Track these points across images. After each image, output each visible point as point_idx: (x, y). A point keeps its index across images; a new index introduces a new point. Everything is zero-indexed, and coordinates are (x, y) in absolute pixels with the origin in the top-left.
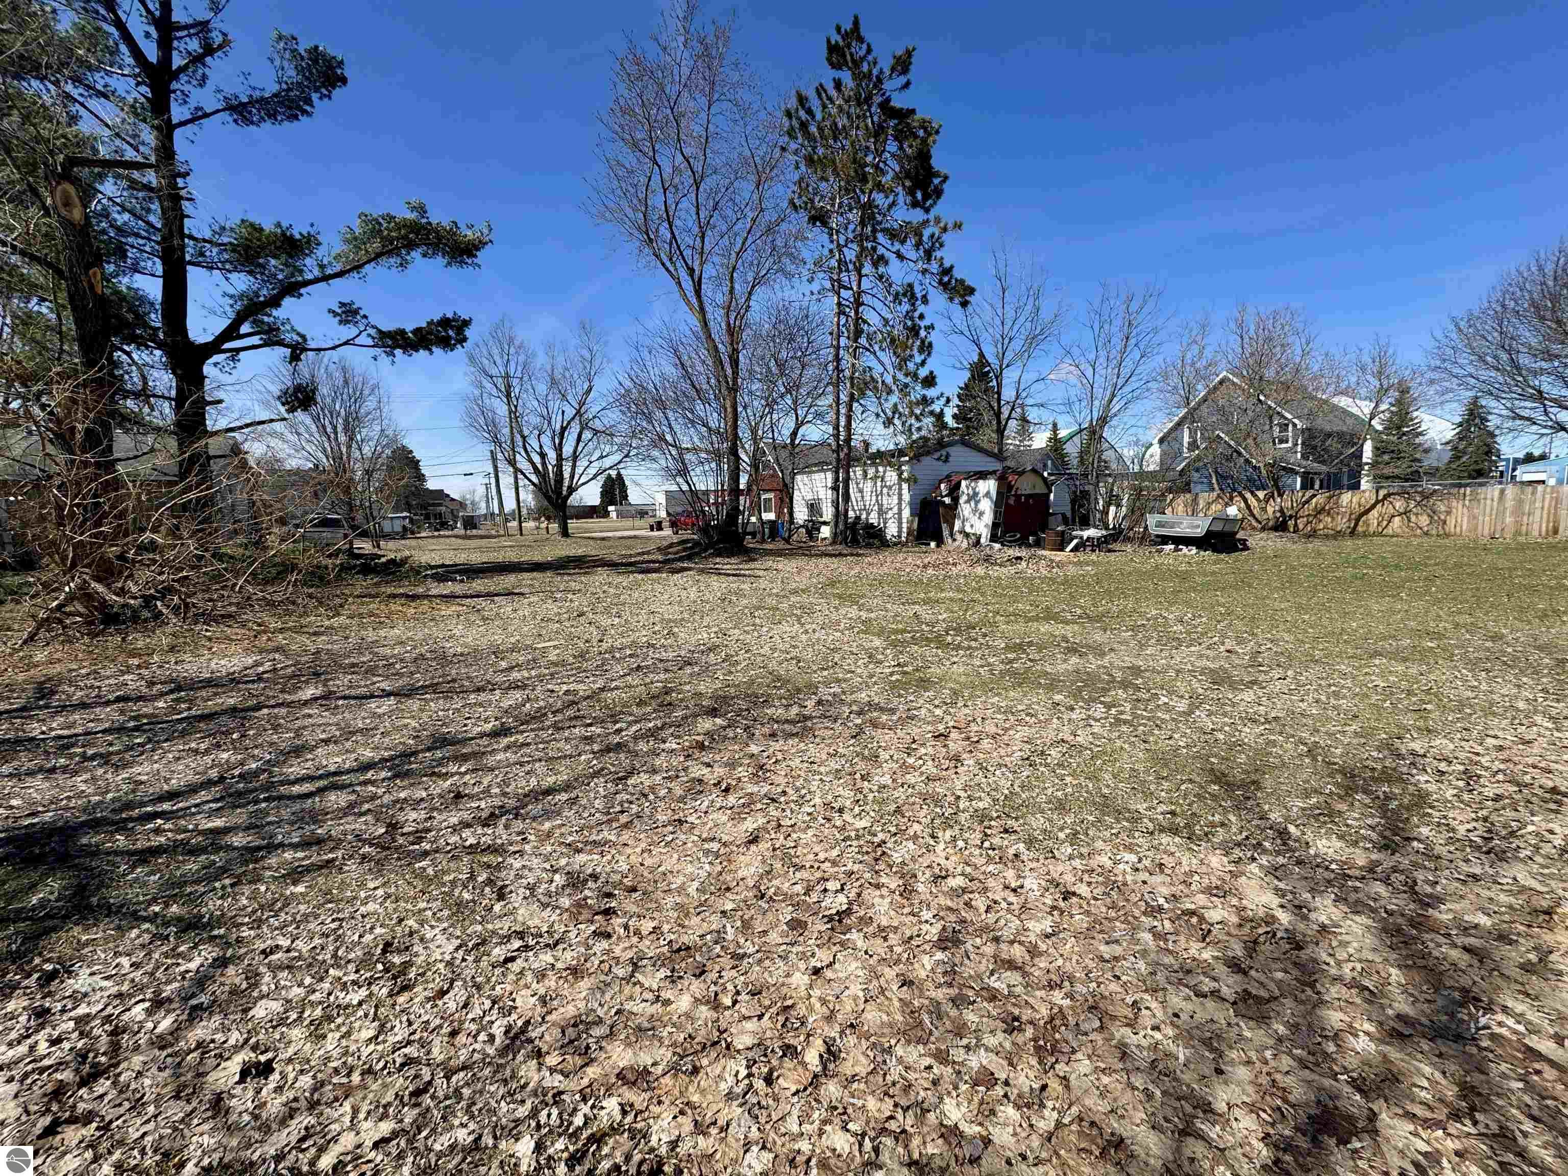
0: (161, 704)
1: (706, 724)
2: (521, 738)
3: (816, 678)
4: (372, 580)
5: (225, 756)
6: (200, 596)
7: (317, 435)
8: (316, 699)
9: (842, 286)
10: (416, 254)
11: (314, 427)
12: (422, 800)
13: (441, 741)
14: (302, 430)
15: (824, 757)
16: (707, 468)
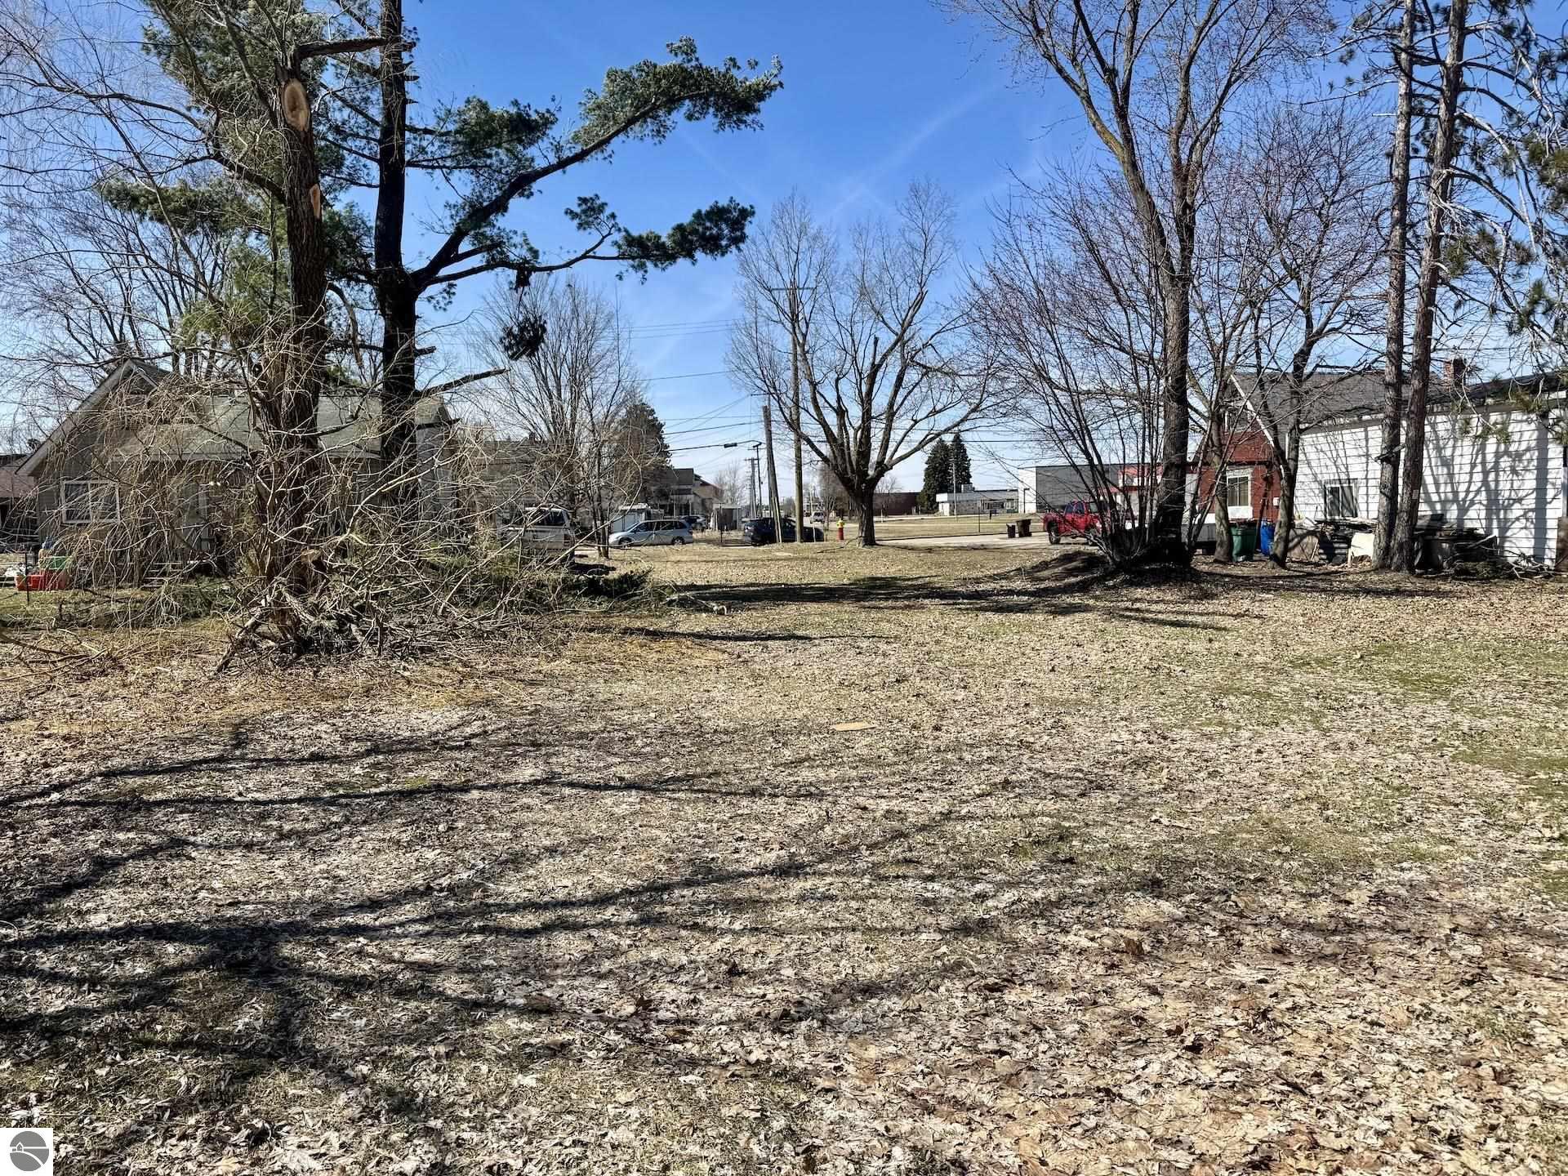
0: (358, 770)
1: (1143, 909)
2: (821, 885)
3: (1366, 845)
4: (602, 605)
5: (431, 855)
6: (397, 619)
7: (536, 393)
8: (537, 783)
9: (1416, 59)
10: (678, 115)
11: (533, 379)
12: (682, 968)
13: (706, 873)
14: (518, 384)
15: (1402, 1016)
16: (1125, 422)
